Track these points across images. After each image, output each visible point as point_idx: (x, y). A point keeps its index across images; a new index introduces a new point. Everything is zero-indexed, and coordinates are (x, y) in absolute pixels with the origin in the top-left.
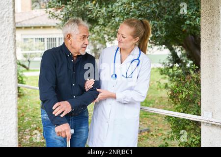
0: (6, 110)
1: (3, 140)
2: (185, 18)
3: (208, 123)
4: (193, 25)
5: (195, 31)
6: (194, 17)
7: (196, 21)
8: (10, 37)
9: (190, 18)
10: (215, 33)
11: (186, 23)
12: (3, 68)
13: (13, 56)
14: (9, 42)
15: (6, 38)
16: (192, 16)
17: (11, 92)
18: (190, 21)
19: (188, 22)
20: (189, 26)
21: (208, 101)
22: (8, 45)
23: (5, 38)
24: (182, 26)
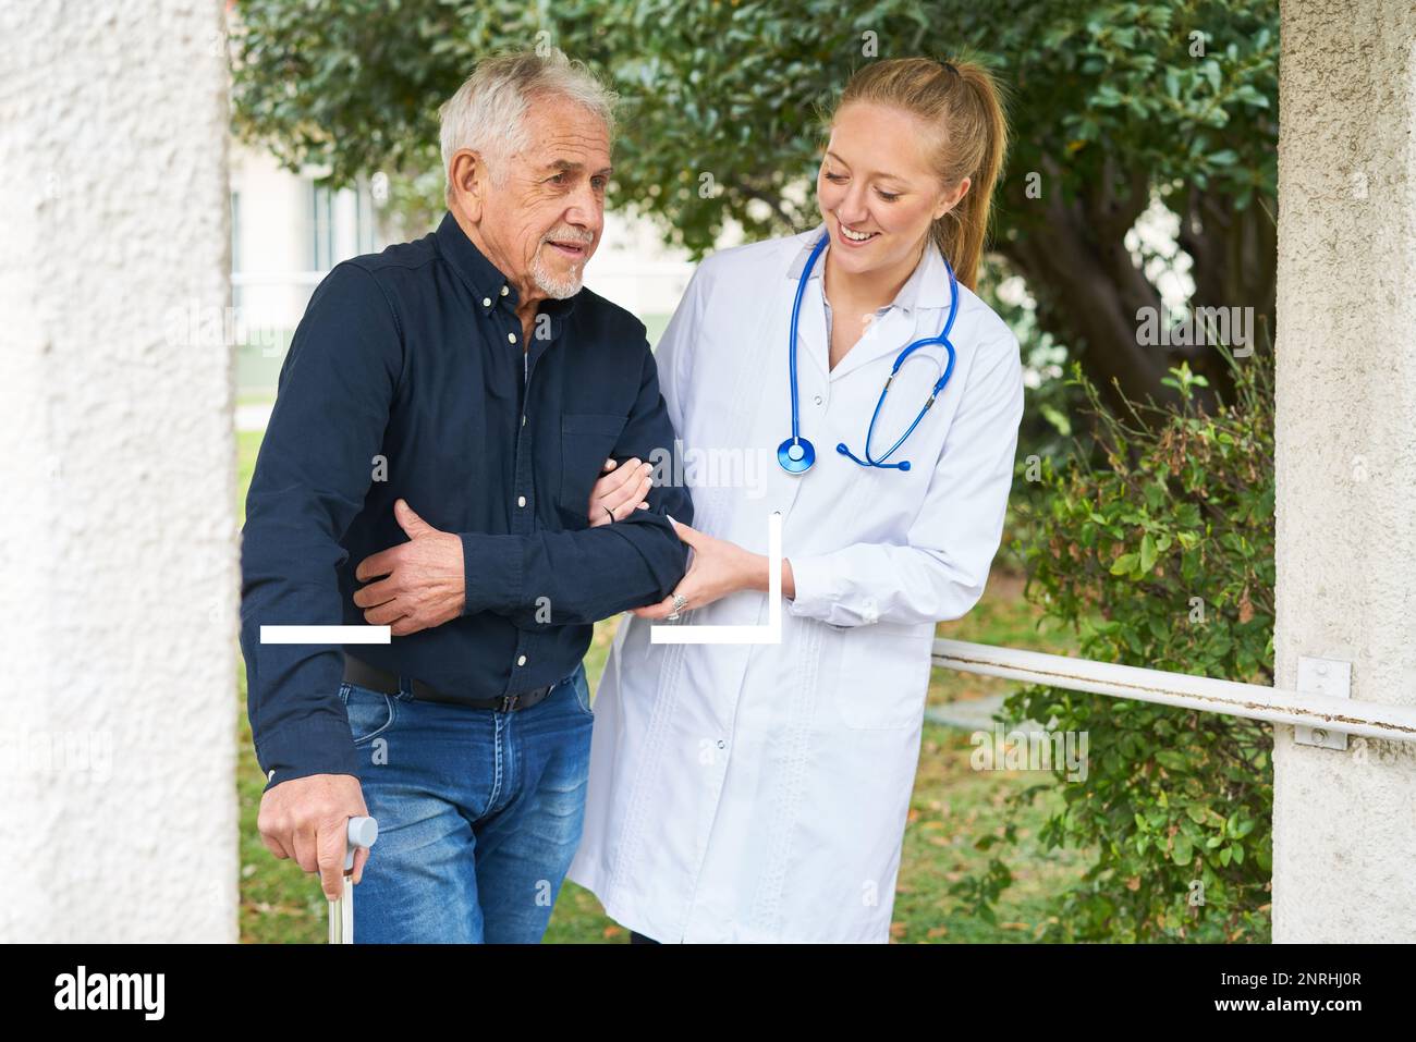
0: (173, 650)
1: (154, 851)
2: (1090, 67)
3: (1323, 733)
4: (1144, 114)
5: (1151, 152)
6: (1148, 62)
7: (1165, 90)
8: (200, 149)
9: (1120, 68)
10: (1380, 158)
11: (1095, 100)
12: (152, 359)
13: (215, 277)
14: (191, 182)
15: (174, 154)
16: (1137, 60)
17: (204, 529)
18: (1124, 88)
19: (1109, 95)
20: (1111, 121)
21: (1323, 594)
22: (185, 206)
23: (164, 152)
24: (1069, 120)
